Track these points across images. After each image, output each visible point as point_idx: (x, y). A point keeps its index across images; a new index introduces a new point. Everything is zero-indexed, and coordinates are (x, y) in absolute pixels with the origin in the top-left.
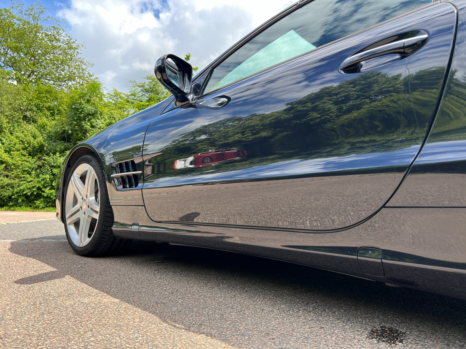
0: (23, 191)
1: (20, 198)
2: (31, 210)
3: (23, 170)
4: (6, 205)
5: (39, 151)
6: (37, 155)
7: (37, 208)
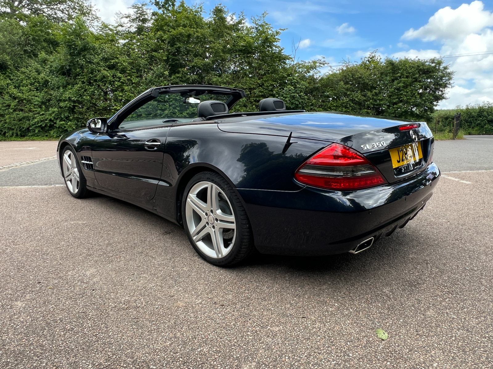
1: (36, 129)
2: (47, 139)
4: (26, 135)
5: (45, 86)
7: (51, 137)
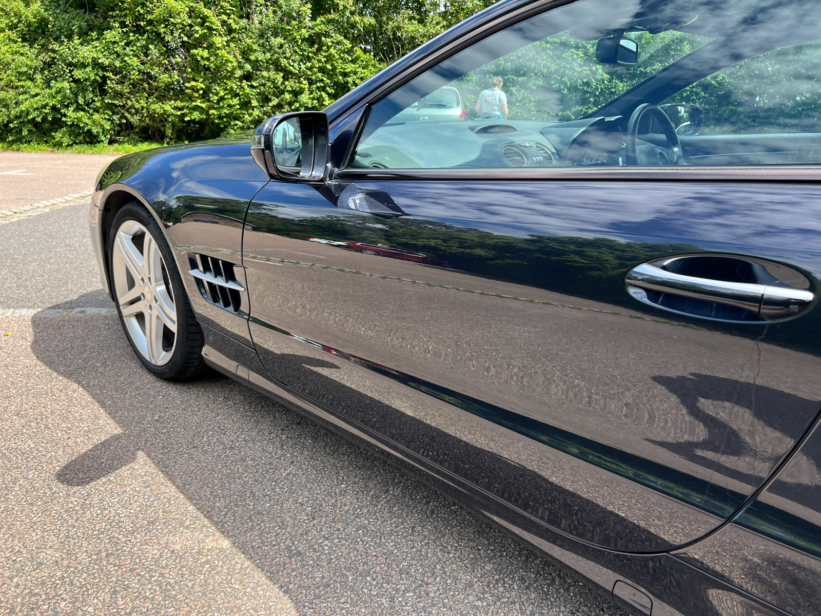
0: (28, 114)
1: (24, 126)
2: (49, 149)
3: (18, 72)
5: (40, 31)
6: (37, 39)
7: (58, 145)
